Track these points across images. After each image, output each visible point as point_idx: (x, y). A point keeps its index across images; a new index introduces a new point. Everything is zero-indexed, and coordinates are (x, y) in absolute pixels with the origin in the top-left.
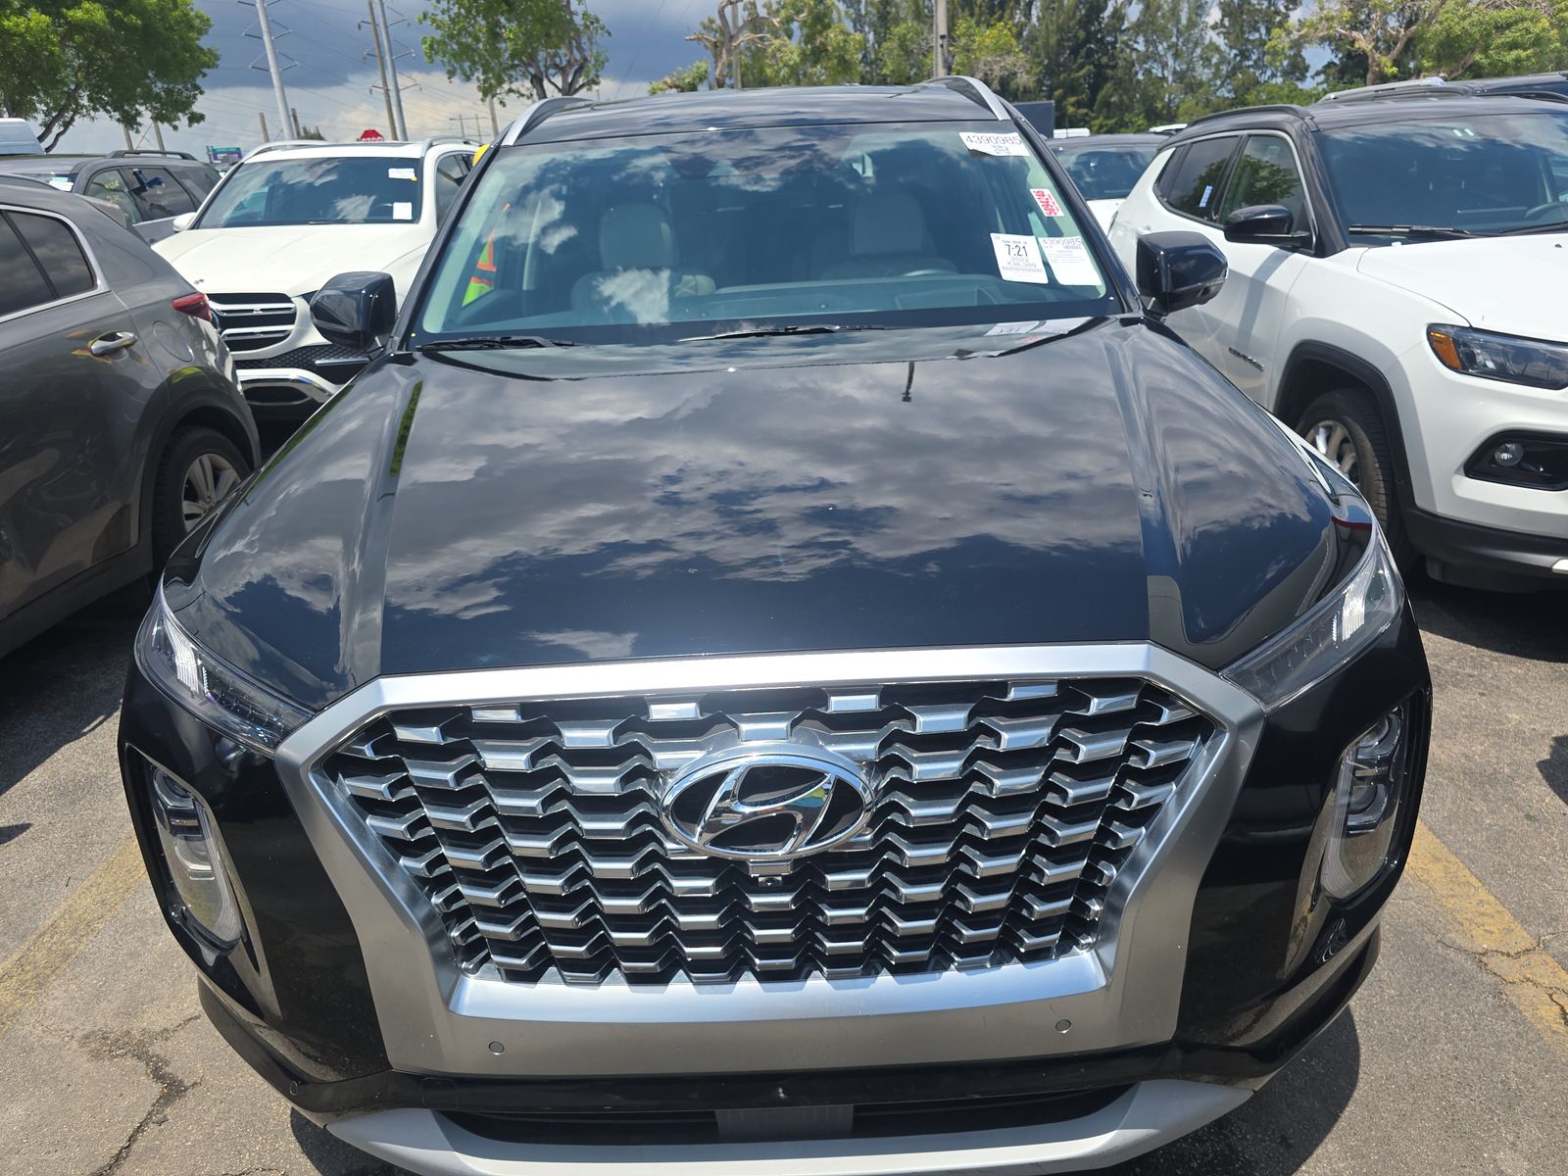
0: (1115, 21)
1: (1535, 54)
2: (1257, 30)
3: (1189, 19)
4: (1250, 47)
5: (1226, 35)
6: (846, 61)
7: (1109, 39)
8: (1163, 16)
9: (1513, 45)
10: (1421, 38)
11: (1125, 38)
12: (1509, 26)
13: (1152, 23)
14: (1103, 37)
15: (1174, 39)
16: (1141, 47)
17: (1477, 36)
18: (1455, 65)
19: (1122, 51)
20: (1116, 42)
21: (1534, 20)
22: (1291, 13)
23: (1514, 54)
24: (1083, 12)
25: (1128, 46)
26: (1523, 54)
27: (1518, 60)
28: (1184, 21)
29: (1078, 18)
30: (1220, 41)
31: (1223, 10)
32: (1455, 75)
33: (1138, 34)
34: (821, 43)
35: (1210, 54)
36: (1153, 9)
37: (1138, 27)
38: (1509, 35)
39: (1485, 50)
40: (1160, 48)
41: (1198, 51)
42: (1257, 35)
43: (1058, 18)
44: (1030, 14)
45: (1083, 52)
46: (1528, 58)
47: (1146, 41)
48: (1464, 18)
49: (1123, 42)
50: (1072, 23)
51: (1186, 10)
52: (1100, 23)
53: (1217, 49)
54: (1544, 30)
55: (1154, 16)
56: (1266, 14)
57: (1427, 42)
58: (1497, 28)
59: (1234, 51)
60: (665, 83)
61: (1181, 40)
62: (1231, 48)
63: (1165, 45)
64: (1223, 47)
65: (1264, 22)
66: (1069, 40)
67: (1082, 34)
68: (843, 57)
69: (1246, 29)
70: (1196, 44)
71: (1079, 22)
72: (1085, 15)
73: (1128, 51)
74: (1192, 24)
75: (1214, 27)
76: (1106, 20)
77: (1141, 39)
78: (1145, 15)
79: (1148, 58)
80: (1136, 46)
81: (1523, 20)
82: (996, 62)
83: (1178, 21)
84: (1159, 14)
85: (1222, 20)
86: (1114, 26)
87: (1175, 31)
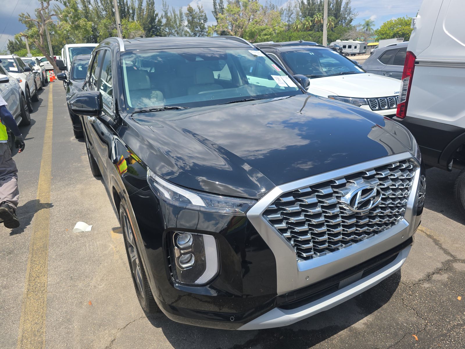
0: (159, 23)
1: (270, 37)
2: (197, 28)
3: (180, 24)
4: (196, 32)
5: (190, 29)
6: (87, 30)
7: (158, 28)
8: (172, 22)
9: (266, 35)
10: (245, 32)
11: (163, 28)
12: (264, 30)
13: (170, 24)
14: (156, 27)
15: (176, 29)
16: (168, 31)
17: (258, 32)
18: (253, 39)
19: (162, 31)
20: (160, 29)
21: (269, 29)
22: (205, 24)
23: (266, 37)
24: (150, 20)
25: (164, 30)
26: (268, 37)
27: (267, 38)
28: (178, 24)
29: (148, 21)
30: (188, 30)
31: (188, 21)
32: (253, 41)
33: (166, 27)
34: (77, 24)
35: (186, 33)
36: (169, 20)
37: (166, 25)
38: (264, 32)
39: (260, 36)
40: (173, 31)
41: (183, 32)
42: (198, 29)
43: (143, 21)
44: (134, 19)
45: (151, 31)
46: (269, 38)
47: (169, 29)
48: (254, 27)
49: (162, 29)
50: (147, 23)
51: (178, 21)
52: (155, 23)
53: (188, 32)
54: (271, 31)
55: (170, 22)
56: (199, 23)
57: (247, 33)
58: (261, 30)
59: (193, 33)
60: (21, 34)
61: (178, 29)
62: (192, 32)
63: (174, 30)
64: (190, 32)
65: (199, 26)
66: (147, 27)
67: (150, 26)
68: (86, 28)
69: (195, 27)
70: (182, 31)
71: (149, 22)
72: (150, 21)
73: (164, 31)
74: (180, 25)
75: (186, 26)
76: (156, 23)
77: (167, 28)
78: (167, 22)
79: (170, 34)
80: (166, 30)
81: (267, 28)
82: (136, 33)
83: (177, 24)
84: (171, 22)
85: (188, 24)
86: (159, 24)
87: (176, 27)
